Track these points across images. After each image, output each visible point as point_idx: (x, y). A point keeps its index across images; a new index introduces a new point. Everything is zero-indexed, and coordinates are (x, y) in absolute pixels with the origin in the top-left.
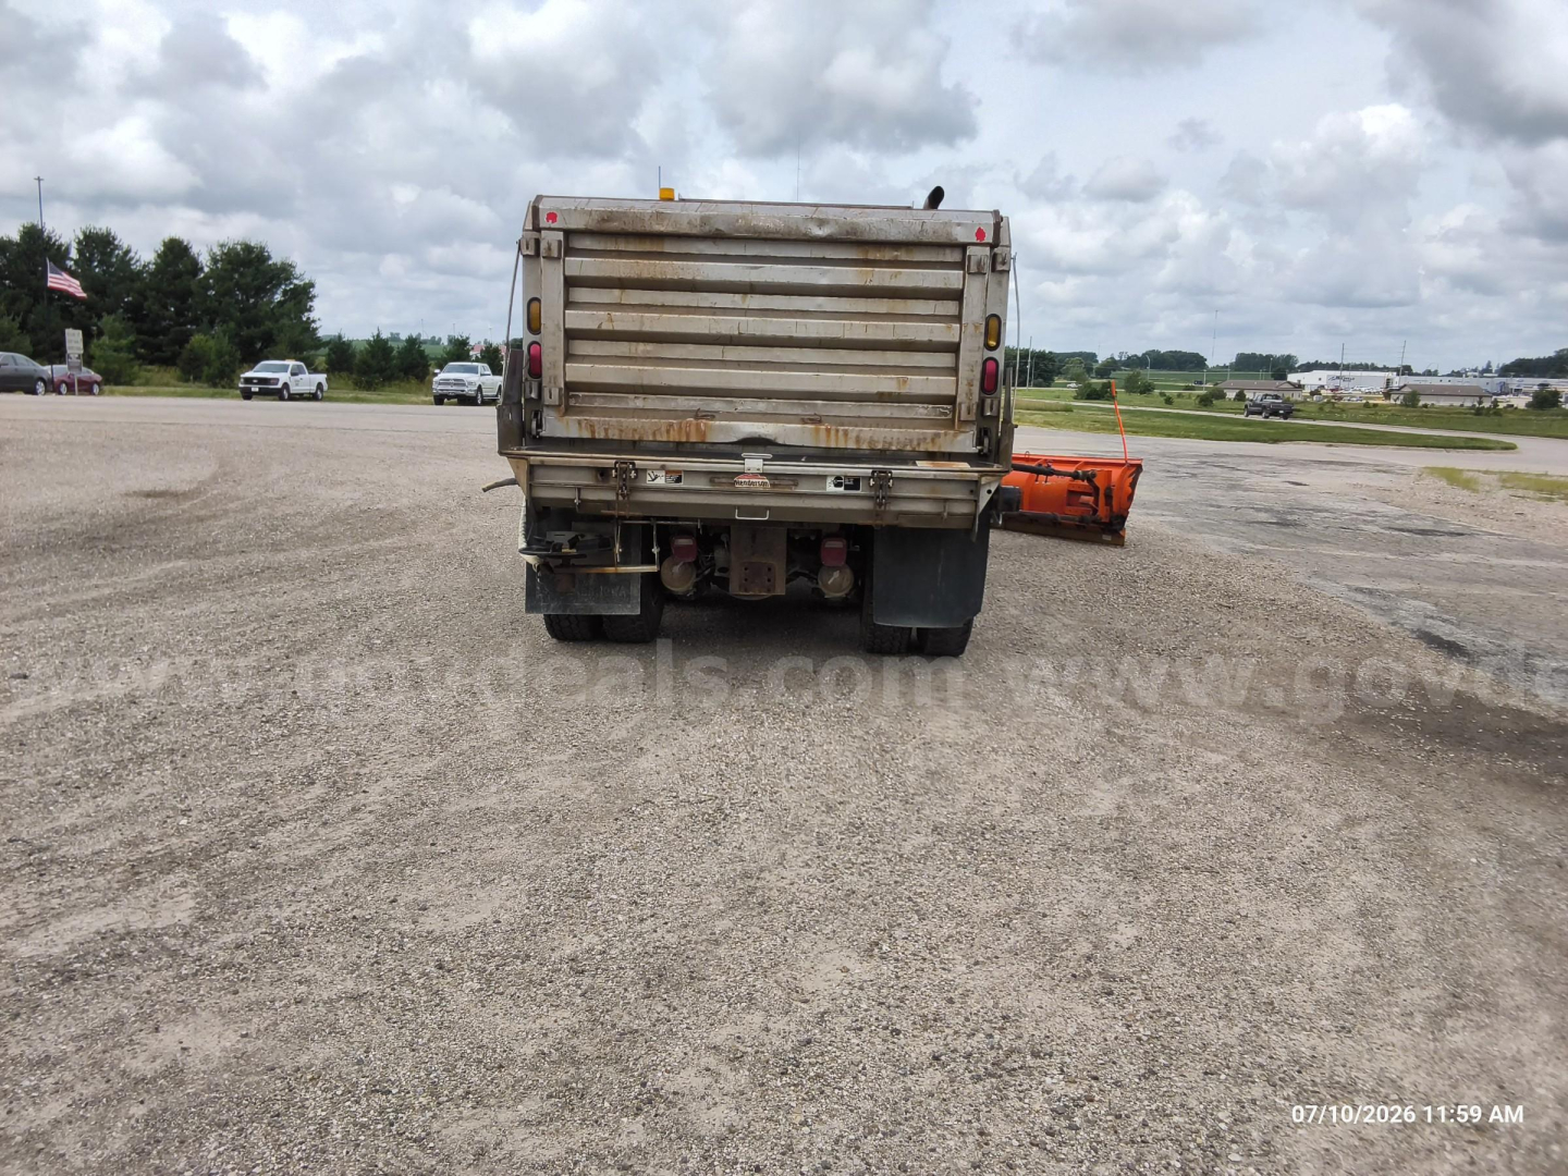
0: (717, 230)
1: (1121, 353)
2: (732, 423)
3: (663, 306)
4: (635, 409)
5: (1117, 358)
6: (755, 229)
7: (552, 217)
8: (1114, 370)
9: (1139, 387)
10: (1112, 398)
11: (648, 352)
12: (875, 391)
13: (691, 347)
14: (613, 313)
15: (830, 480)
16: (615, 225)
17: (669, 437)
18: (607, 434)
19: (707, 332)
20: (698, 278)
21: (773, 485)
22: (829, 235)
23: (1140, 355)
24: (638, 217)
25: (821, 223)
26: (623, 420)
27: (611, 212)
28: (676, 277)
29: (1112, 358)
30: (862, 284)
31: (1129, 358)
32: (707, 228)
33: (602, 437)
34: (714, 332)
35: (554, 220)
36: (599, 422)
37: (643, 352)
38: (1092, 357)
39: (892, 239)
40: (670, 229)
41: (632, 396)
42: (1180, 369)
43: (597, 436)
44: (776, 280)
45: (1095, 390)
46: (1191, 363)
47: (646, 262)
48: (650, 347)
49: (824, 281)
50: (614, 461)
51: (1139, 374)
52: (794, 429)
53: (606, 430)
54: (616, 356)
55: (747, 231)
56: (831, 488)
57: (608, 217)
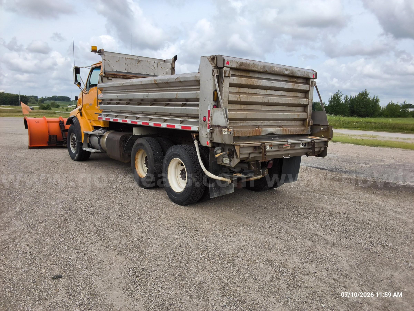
0: (266, 70)
1: (45, 96)
2: (267, 129)
3: (249, 93)
4: (241, 126)
5: (44, 98)
6: (274, 71)
7: (228, 63)
8: (45, 101)
9: (55, 106)
10: (50, 109)
11: (245, 108)
12: (294, 118)
13: (254, 106)
14: (241, 95)
15: (301, 144)
16: (243, 67)
17: (257, 134)
18: (238, 135)
19: (261, 101)
20: (261, 85)
21: (291, 147)
22: (288, 74)
23: (51, 97)
24: (249, 65)
25: (287, 70)
26: (242, 130)
27: (243, 63)
28: (256, 84)
29: (43, 98)
30: (293, 88)
31: (48, 98)
32: (264, 70)
33: (237, 136)
34: (263, 101)
35: (228, 64)
36: (236, 131)
37: (244, 108)
38: (36, 97)
39: (299, 76)
40: (256, 69)
41: (240, 122)
42: (63, 101)
43: (236, 136)
44: (277, 86)
45: (45, 107)
46: (66, 99)
47: (249, 79)
48: (245, 106)
49: (286, 87)
50: (260, 144)
51: (54, 102)
52: (279, 130)
53: (238, 133)
54: (237, 109)
55: (272, 71)
56: (301, 146)
57: (242, 64)
